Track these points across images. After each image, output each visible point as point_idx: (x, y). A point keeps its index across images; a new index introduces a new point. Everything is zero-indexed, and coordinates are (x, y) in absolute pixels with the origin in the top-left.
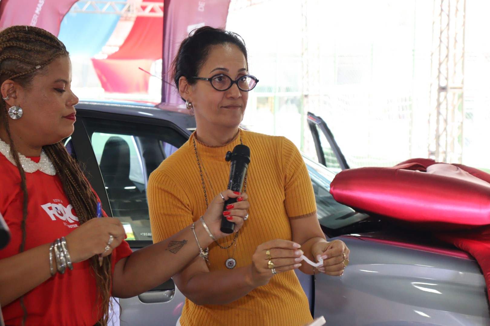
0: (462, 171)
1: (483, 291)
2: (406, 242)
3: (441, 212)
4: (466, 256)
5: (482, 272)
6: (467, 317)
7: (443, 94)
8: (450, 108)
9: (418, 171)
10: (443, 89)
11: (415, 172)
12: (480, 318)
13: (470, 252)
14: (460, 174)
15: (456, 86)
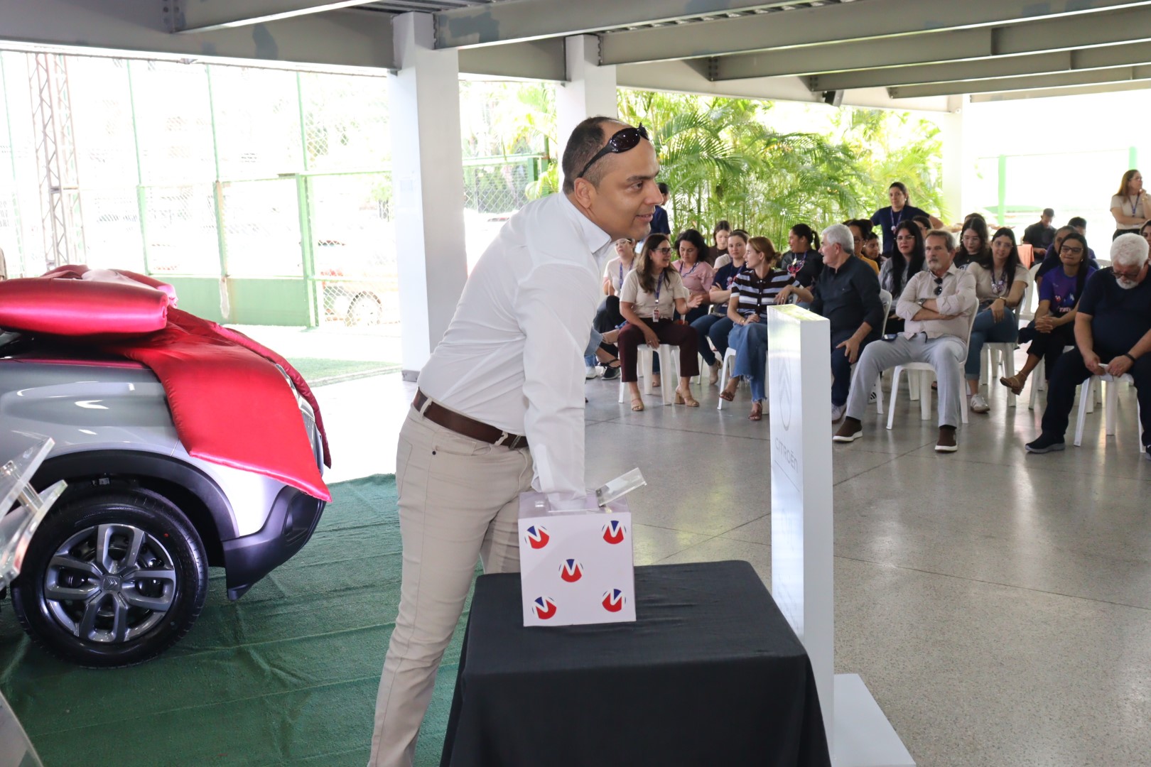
0: (122, 276)
1: (162, 399)
2: (71, 359)
3: (108, 321)
4: (140, 366)
5: (159, 381)
6: (144, 429)
7: (56, 196)
8: (67, 211)
9: (74, 279)
10: (56, 189)
11: (72, 281)
12: (163, 428)
13: (144, 361)
14: (121, 279)
15: (70, 187)
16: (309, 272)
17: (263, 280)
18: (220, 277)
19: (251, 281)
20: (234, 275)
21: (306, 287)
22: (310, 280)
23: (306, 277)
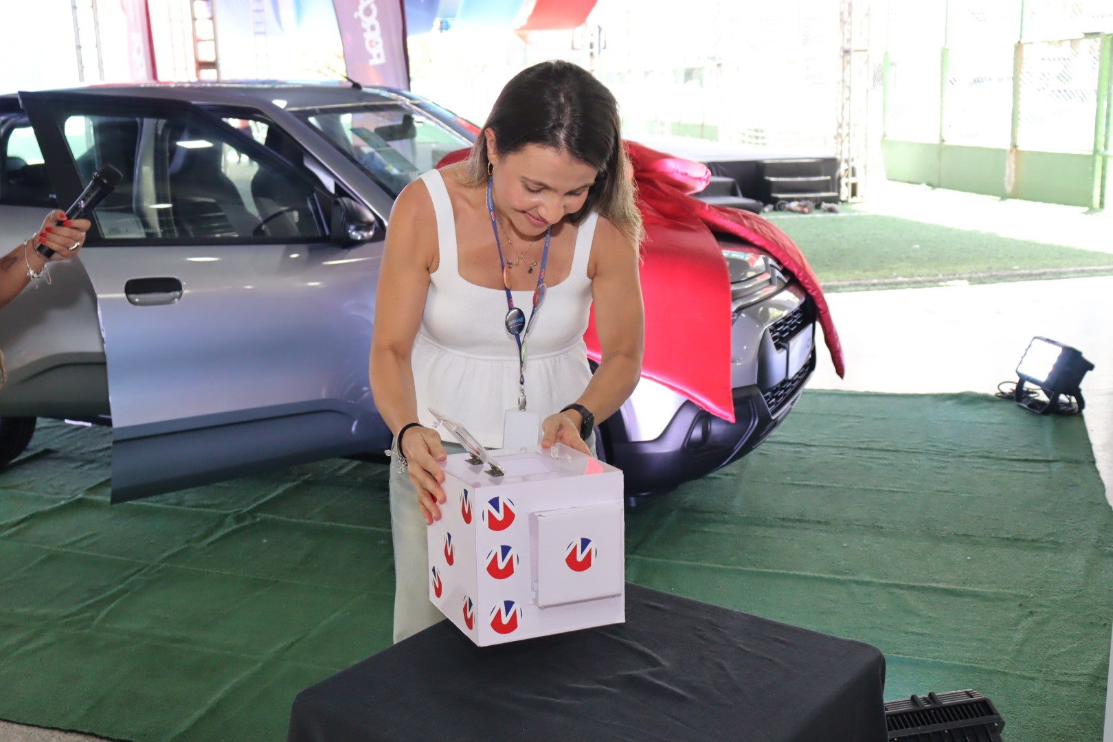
7: (846, 59)
10: (847, 52)
15: (860, 49)
16: (1101, 148)
17: (1051, 154)
18: (1008, 147)
19: (1039, 154)
20: (1023, 146)
21: (1093, 164)
22: (1100, 155)
23: (1096, 151)
